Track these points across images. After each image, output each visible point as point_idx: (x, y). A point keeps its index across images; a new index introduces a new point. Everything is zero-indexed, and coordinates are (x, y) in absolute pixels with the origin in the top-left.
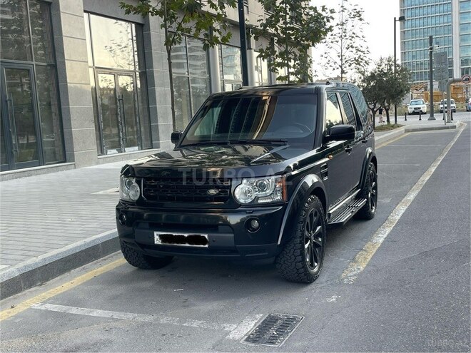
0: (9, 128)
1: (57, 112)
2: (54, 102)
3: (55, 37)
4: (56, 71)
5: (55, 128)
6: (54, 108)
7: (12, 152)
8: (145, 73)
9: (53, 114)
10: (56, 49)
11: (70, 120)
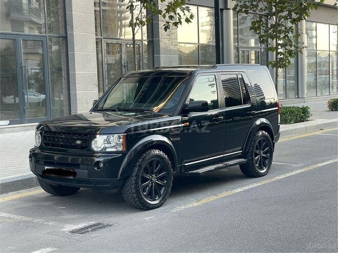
0: (23, 89)
1: (66, 77)
2: (64, 68)
3: (67, 12)
4: (67, 42)
5: (64, 90)
6: (64, 73)
7: (24, 109)
8: (153, 41)
9: (63, 78)
10: (67, 23)
11: (75, 84)
